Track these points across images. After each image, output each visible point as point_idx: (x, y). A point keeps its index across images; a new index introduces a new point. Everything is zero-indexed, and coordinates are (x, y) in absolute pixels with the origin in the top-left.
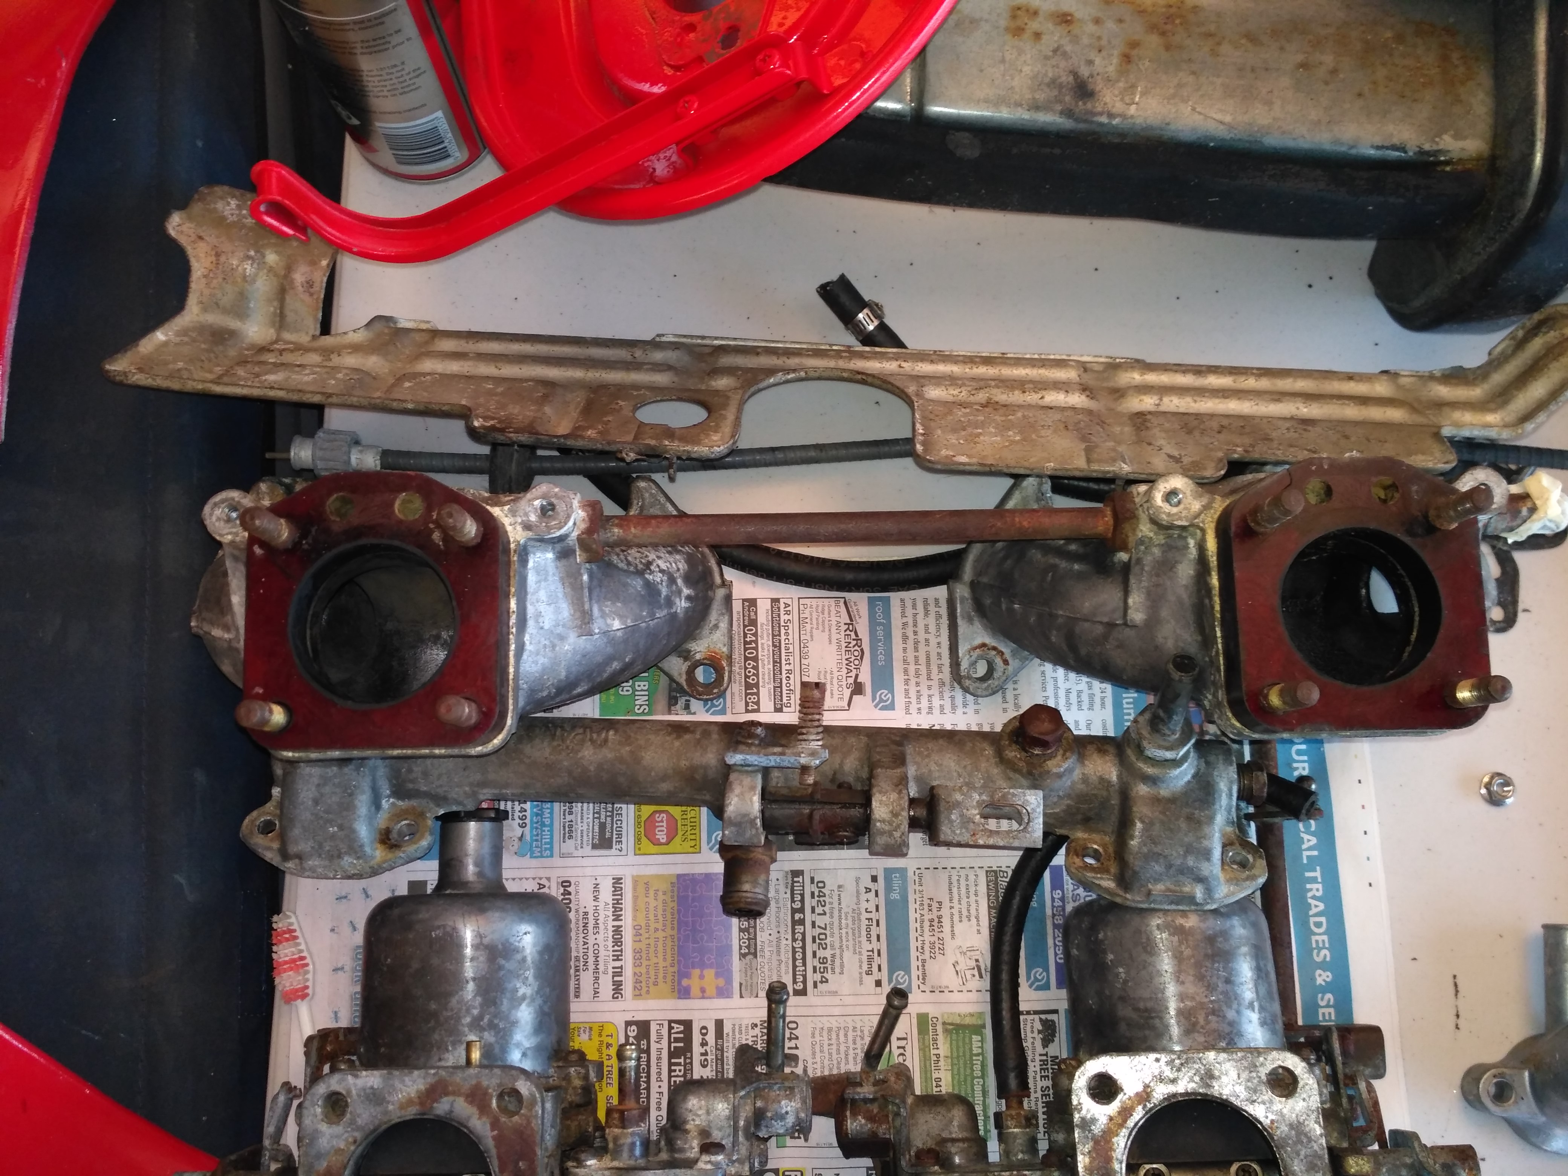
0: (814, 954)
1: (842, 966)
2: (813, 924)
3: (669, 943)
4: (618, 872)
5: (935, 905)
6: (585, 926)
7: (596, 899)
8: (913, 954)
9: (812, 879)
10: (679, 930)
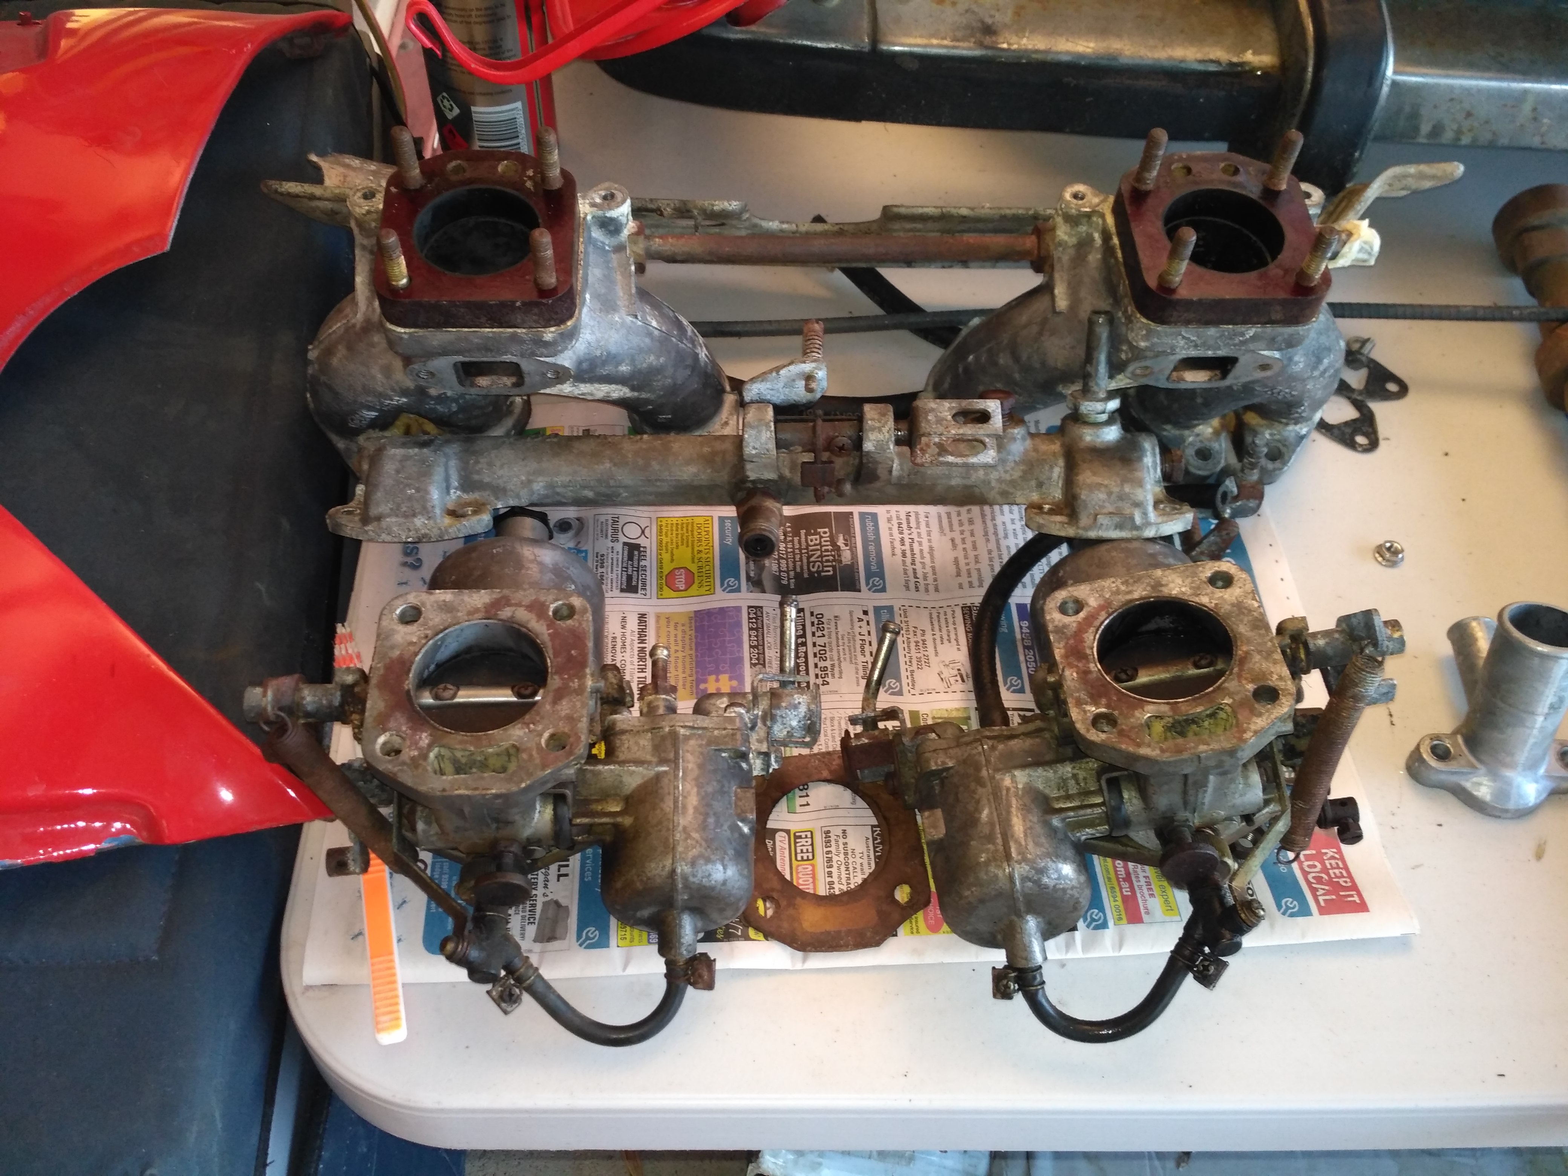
0: (816, 666)
1: (841, 673)
2: (814, 645)
3: (688, 659)
4: (643, 610)
5: (919, 632)
6: (614, 647)
7: (623, 627)
8: (903, 667)
9: (812, 614)
10: (696, 650)
